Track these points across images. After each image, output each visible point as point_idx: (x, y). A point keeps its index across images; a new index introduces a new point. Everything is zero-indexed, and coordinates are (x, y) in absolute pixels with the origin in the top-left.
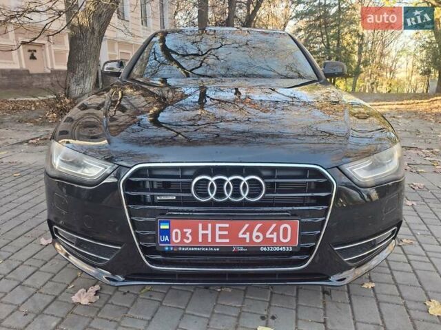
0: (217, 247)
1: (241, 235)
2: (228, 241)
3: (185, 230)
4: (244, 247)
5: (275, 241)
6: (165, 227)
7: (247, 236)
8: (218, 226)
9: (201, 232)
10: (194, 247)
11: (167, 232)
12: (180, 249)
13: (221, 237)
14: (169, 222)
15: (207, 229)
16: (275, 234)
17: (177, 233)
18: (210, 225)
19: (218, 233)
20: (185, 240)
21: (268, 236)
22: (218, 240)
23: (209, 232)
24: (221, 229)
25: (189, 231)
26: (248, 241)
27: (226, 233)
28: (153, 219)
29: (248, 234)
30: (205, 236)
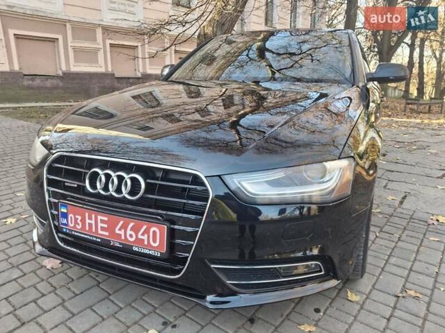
0: (99, 238)
1: (117, 231)
2: (107, 234)
3: (77, 217)
4: (120, 243)
5: (146, 243)
6: (64, 210)
7: (122, 232)
8: (100, 218)
9: (88, 221)
10: (83, 233)
11: (65, 215)
12: (73, 233)
13: (103, 229)
14: (66, 207)
15: (92, 220)
16: (146, 236)
17: (71, 217)
18: (93, 216)
19: (100, 225)
20: (77, 226)
21: (140, 237)
22: (100, 232)
23: (93, 222)
24: (102, 221)
25: (79, 218)
26: (123, 238)
27: (106, 226)
28: (57, 201)
29: (123, 230)
30: (90, 225)
